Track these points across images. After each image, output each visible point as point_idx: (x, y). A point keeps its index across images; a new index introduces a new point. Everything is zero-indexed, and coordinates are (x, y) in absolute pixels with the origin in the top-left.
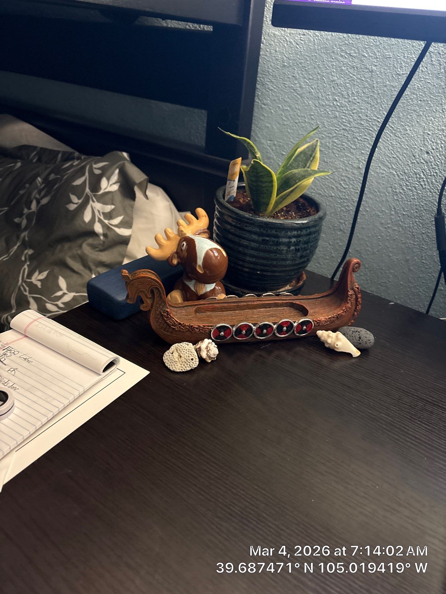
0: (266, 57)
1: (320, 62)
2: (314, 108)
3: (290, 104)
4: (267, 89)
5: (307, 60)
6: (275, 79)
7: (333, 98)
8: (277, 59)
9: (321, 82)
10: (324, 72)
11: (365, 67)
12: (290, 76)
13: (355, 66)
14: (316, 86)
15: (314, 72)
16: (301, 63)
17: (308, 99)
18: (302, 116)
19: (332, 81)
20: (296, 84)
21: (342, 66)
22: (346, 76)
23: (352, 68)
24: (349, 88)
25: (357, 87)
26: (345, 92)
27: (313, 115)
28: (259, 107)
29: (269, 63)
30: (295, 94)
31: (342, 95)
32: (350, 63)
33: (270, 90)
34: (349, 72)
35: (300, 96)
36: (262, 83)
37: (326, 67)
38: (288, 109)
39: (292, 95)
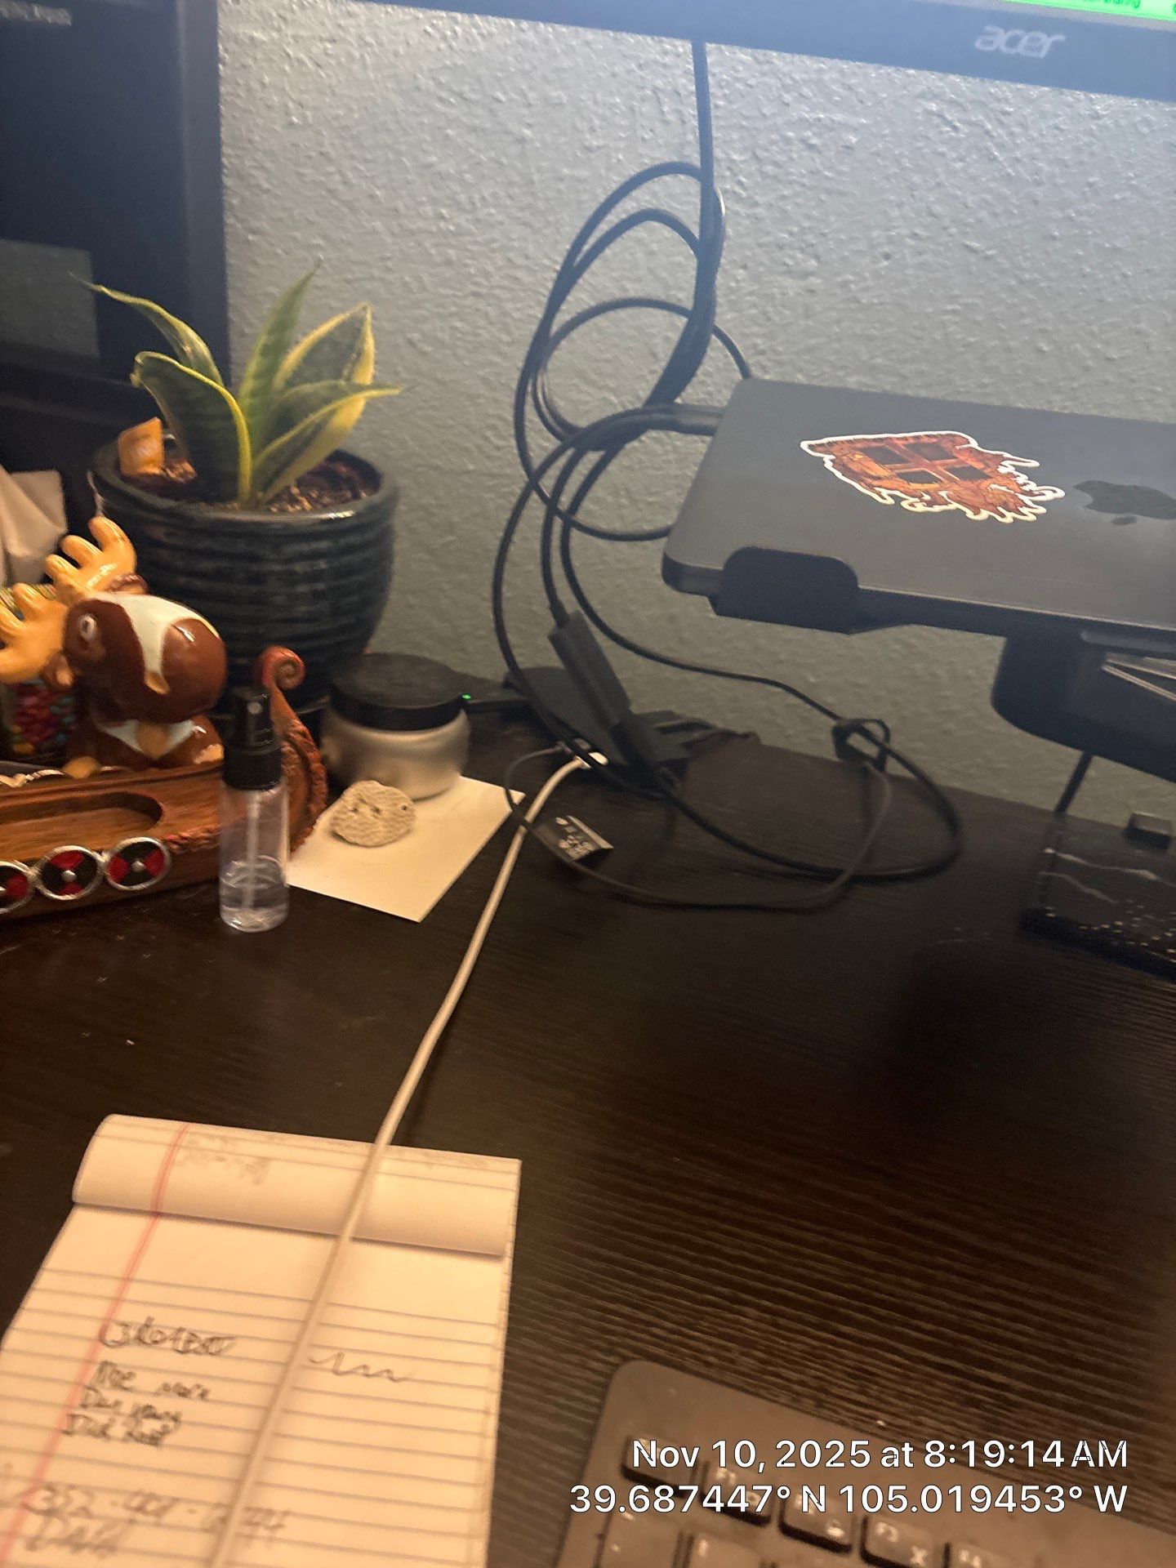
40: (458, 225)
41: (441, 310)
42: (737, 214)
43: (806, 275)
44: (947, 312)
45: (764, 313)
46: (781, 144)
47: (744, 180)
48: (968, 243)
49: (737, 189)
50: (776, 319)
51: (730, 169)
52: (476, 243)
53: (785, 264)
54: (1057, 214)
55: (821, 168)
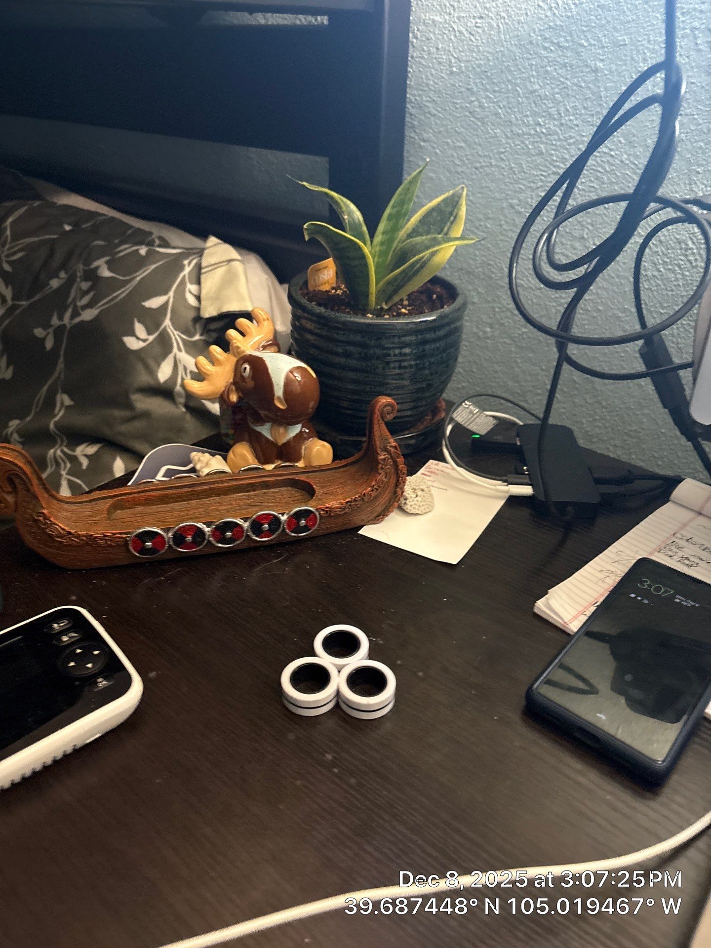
0: (422, 61)
1: (509, 62)
2: (504, 141)
3: (464, 137)
4: (426, 115)
5: (489, 60)
6: (439, 97)
7: (534, 121)
8: (440, 63)
9: (513, 94)
10: (517, 78)
11: (585, 64)
12: (463, 90)
13: (567, 63)
14: (505, 103)
15: (502, 79)
16: (479, 66)
17: (494, 125)
18: (485, 156)
19: (532, 92)
20: (472, 101)
21: (546, 66)
22: (554, 82)
23: (563, 68)
24: (560, 102)
25: (573, 99)
26: (553, 109)
27: (503, 153)
28: (416, 146)
29: (428, 70)
30: (472, 119)
31: (550, 114)
32: (559, 60)
33: (432, 115)
34: (558, 74)
35: (480, 121)
36: (418, 104)
37: (520, 69)
38: (463, 144)
39: (468, 121)
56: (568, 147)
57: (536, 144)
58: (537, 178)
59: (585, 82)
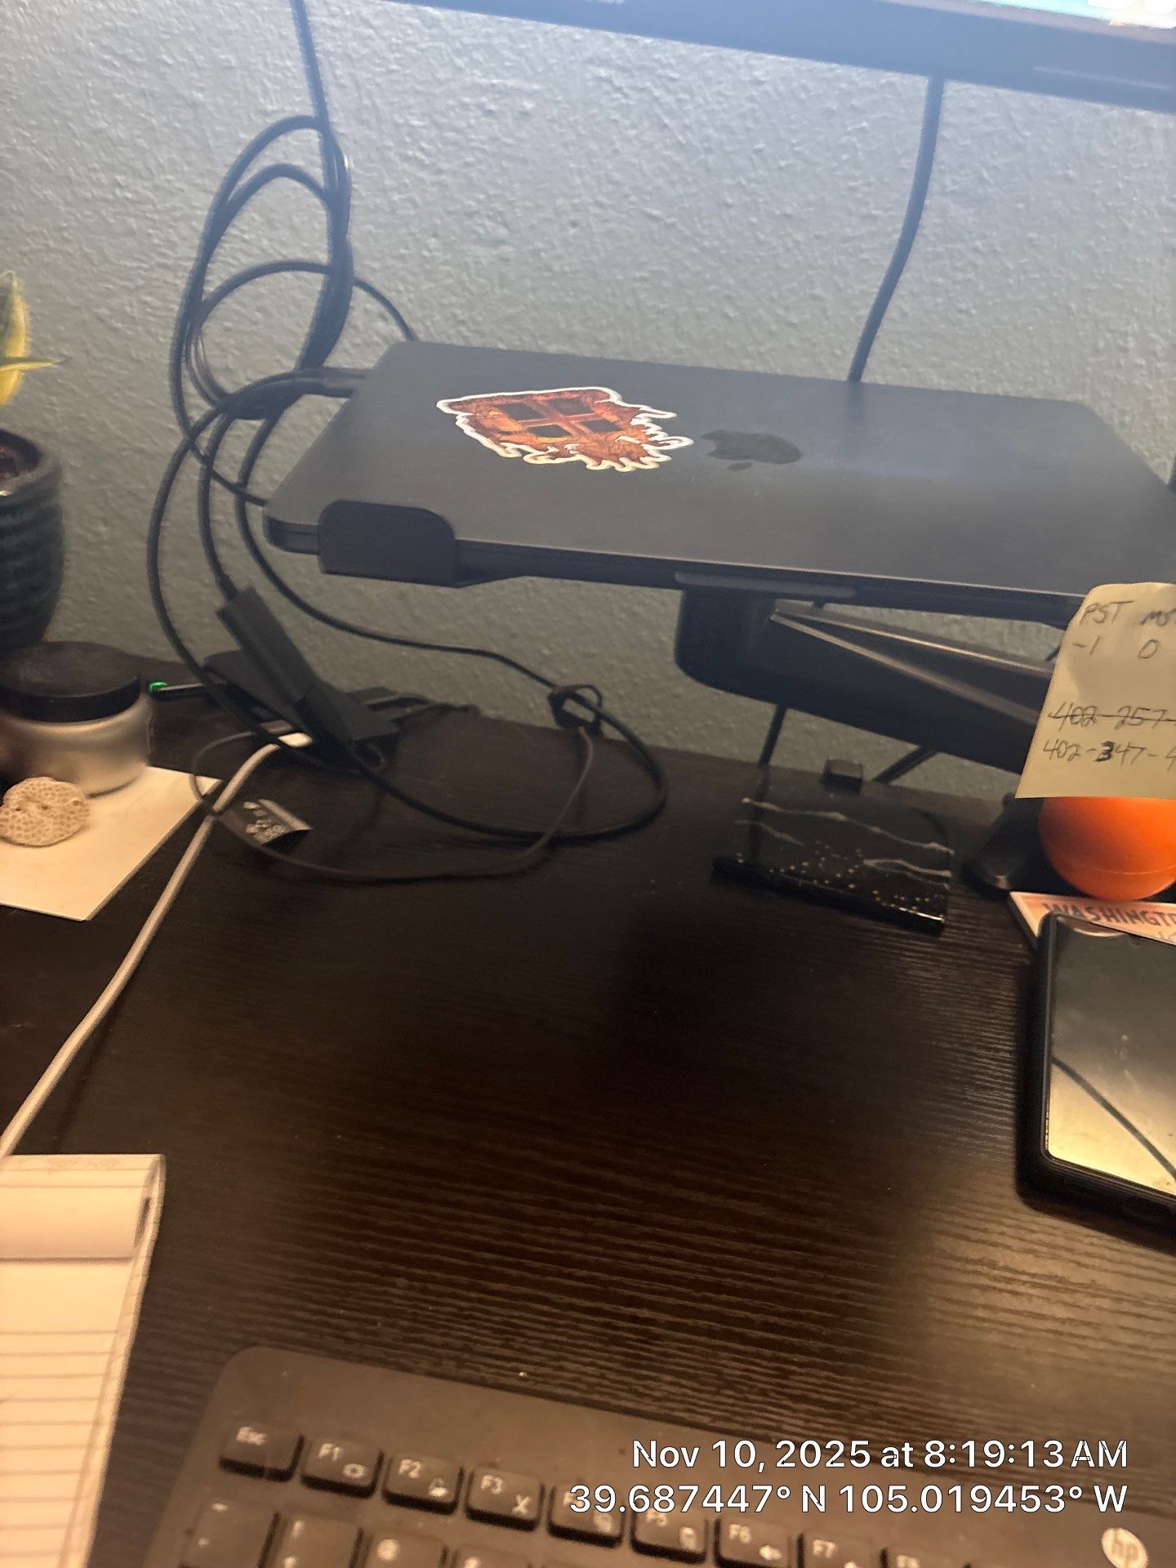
21: (112, 91)
22: (130, 118)
23: (141, 97)
24: (147, 151)
25: (167, 147)
26: (137, 162)
27: (65, 229)
32: (132, 84)
34: (135, 106)
35: (15, 175)
37: (68, 94)
40: (135, 192)
41: (127, 283)
42: (422, 180)
43: (498, 243)
44: (636, 280)
45: (461, 283)
46: (457, 109)
47: (424, 145)
48: (648, 210)
49: (419, 155)
50: (473, 288)
51: (410, 134)
52: (157, 211)
53: (475, 232)
54: (727, 181)
55: (500, 135)
56: (173, 224)
57: (118, 217)
58: (133, 272)
59: (179, 121)
